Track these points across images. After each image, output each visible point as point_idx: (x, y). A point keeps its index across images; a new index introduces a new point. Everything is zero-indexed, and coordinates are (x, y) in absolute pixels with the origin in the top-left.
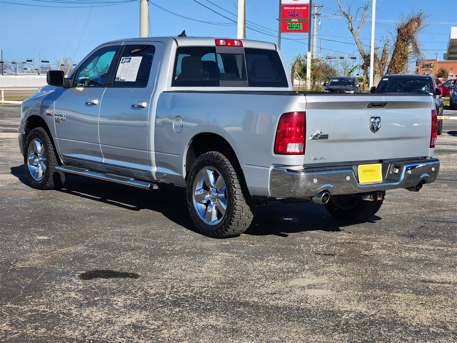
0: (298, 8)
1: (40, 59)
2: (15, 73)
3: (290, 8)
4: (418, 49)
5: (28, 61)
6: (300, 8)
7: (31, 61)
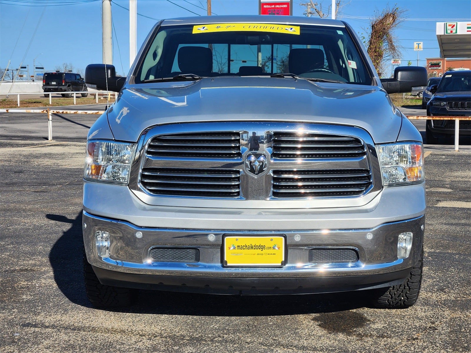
0: (278, 6)
1: (34, 66)
2: (12, 81)
3: (270, 6)
4: (393, 46)
5: (22, 68)
6: (280, 6)
7: (25, 68)
